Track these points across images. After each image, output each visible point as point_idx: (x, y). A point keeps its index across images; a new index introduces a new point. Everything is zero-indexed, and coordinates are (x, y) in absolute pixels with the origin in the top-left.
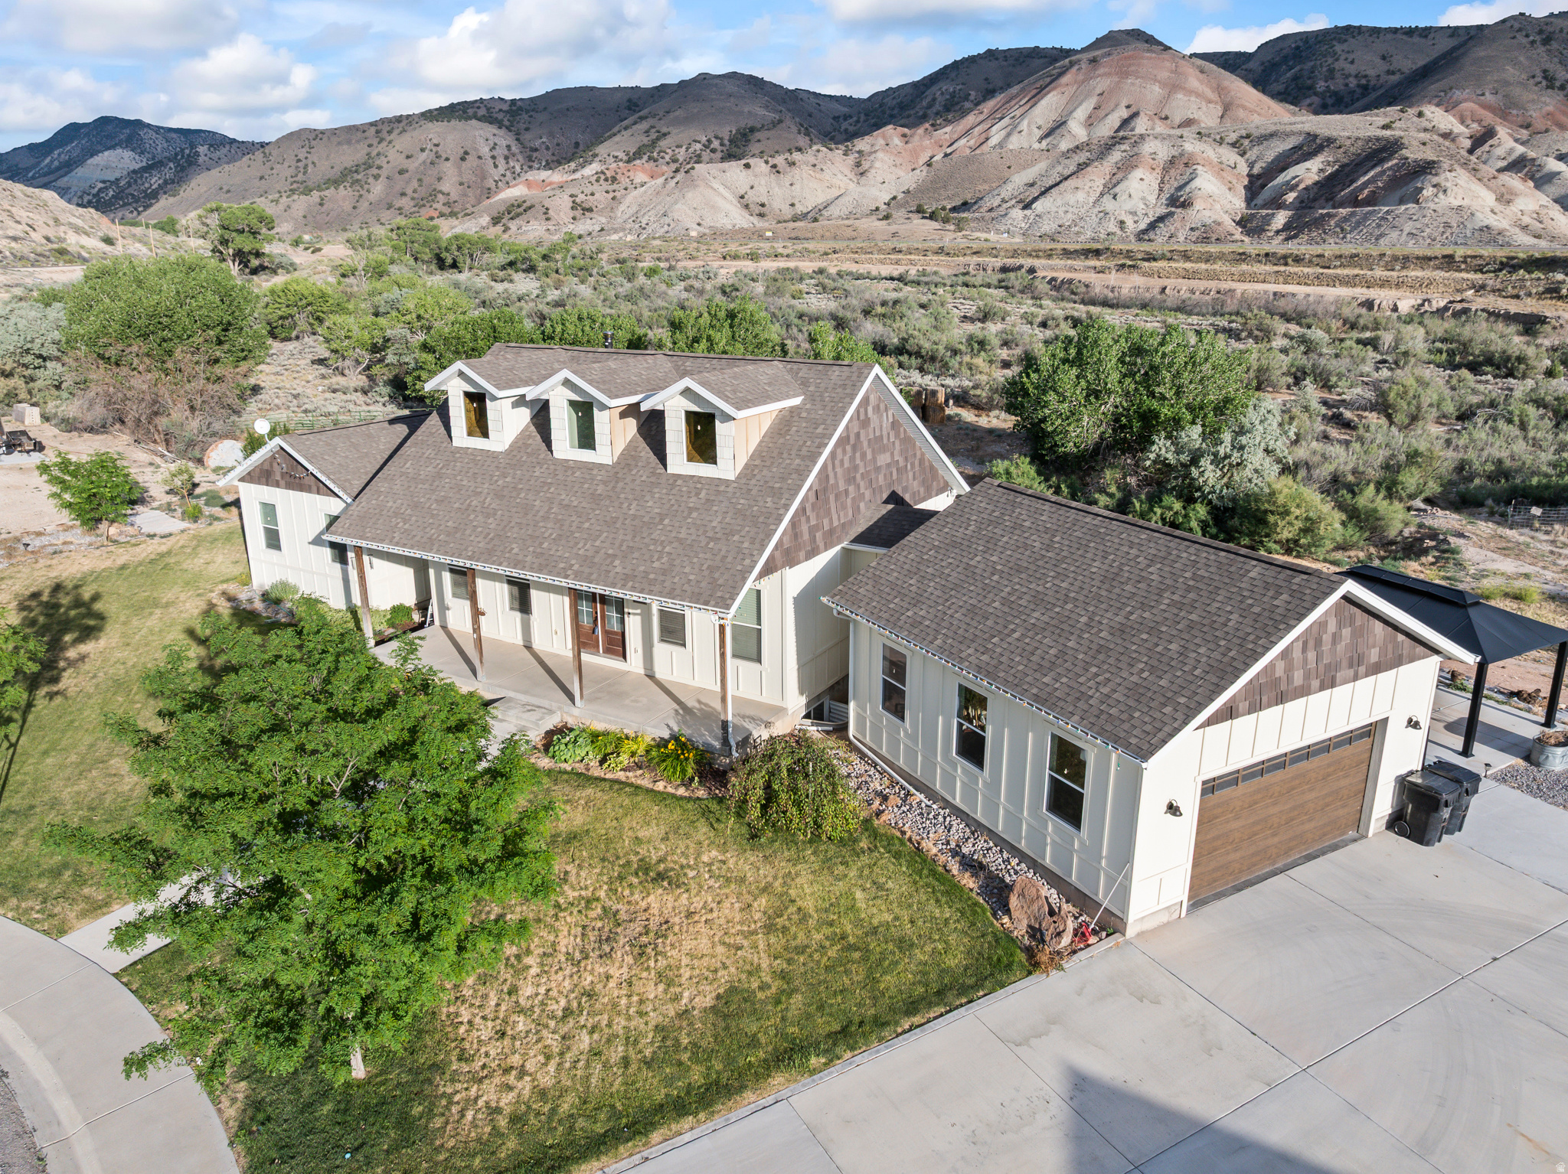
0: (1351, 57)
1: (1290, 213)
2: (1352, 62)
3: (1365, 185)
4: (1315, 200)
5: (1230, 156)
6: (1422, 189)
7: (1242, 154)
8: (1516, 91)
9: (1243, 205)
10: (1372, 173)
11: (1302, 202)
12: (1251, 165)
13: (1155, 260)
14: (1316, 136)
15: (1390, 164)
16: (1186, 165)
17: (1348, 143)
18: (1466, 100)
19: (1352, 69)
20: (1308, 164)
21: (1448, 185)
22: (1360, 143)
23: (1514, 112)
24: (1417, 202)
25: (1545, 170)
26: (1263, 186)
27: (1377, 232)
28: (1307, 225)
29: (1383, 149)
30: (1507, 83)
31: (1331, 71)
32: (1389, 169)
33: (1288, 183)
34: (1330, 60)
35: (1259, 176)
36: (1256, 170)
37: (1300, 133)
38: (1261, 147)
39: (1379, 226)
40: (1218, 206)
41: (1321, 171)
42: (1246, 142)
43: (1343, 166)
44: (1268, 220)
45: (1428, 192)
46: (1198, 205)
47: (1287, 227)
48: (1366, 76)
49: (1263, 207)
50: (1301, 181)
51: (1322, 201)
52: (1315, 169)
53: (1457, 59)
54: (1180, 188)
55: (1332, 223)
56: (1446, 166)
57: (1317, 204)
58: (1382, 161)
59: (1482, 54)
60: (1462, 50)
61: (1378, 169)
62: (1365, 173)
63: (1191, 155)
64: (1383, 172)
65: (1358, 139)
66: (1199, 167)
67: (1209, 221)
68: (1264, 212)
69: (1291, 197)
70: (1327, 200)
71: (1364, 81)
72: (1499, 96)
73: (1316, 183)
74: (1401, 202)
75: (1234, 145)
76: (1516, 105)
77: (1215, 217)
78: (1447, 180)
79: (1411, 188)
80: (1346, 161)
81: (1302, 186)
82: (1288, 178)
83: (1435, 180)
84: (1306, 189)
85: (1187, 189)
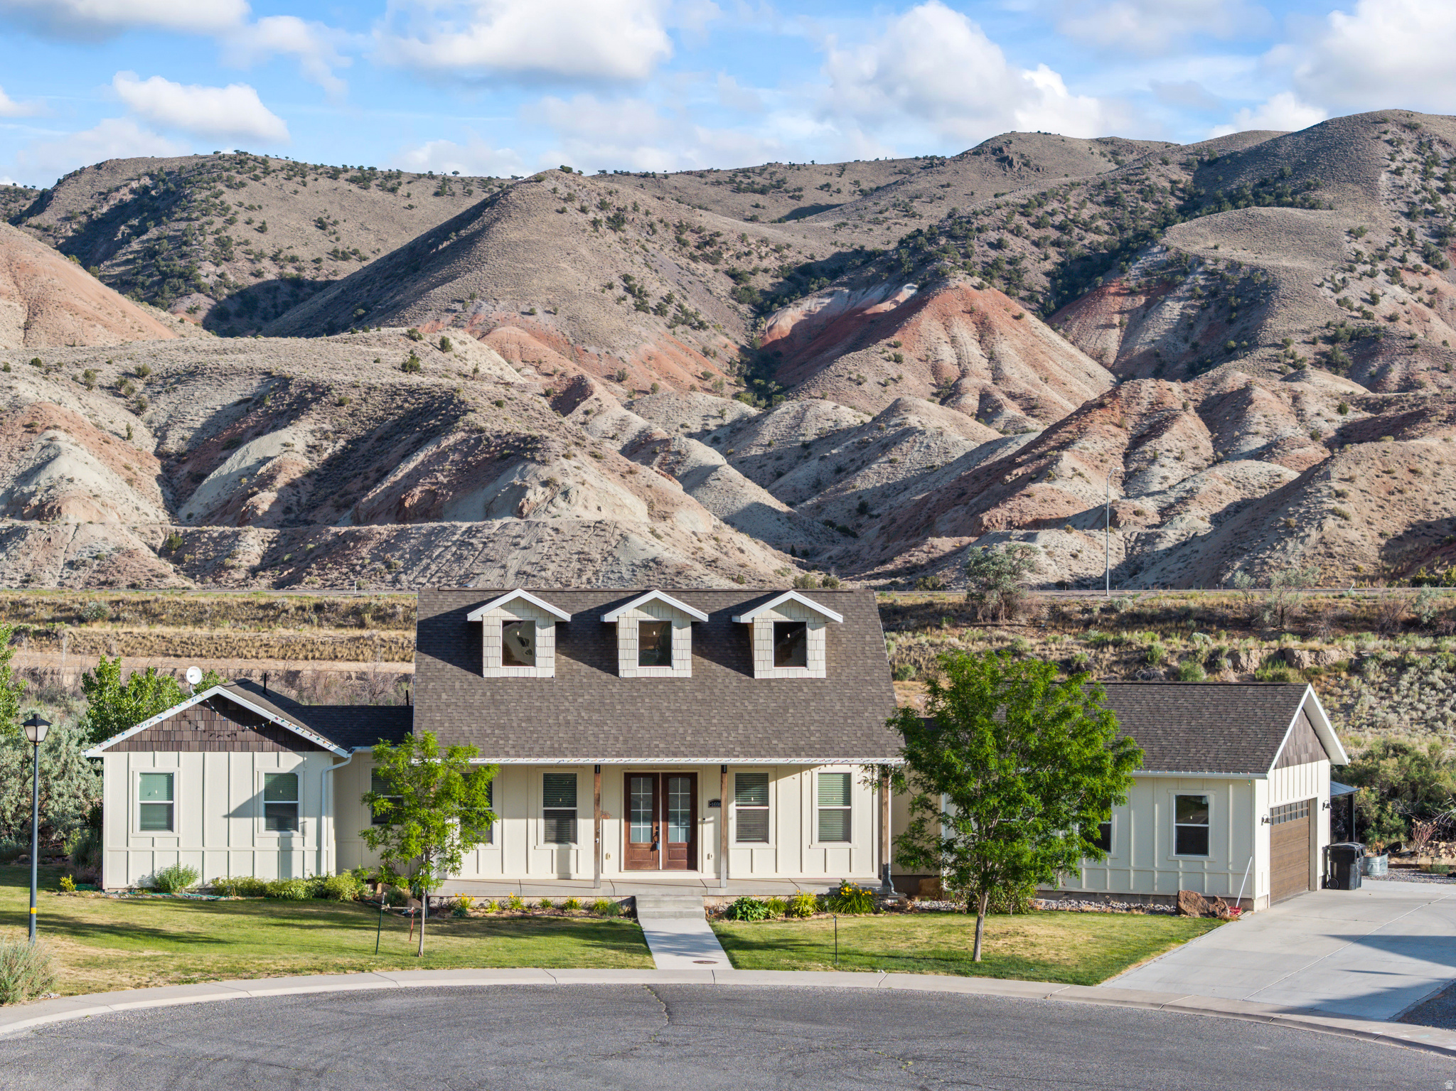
0: (258, 218)
1: (271, 533)
2: (262, 229)
3: (413, 479)
4: (313, 507)
5: (115, 414)
6: (522, 490)
7: (138, 410)
8: (589, 311)
9: (164, 516)
10: (420, 457)
11: (288, 510)
12: (161, 434)
13: (82, 620)
14: (285, 382)
15: (452, 439)
16: (30, 428)
17: (354, 395)
18: (505, 321)
19: (263, 243)
20: (285, 435)
21: (570, 482)
22: (378, 398)
23: (593, 350)
24: (519, 513)
25: (690, 463)
26: (198, 478)
27: (458, 571)
28: (312, 557)
29: (426, 411)
30: (570, 296)
31: (223, 244)
32: (454, 449)
33: (250, 472)
34: (219, 222)
35: (180, 458)
36: (173, 444)
37: (251, 372)
38: (174, 397)
39: (459, 559)
40: (112, 518)
41: (312, 449)
42: (139, 385)
43: (355, 442)
44: (227, 547)
45: (536, 495)
46: (74, 513)
47: (270, 561)
48: (293, 259)
49: (209, 518)
50: (279, 469)
51: (327, 509)
52: (300, 446)
53: (471, 241)
54: (26, 477)
55: (364, 552)
56: (557, 445)
57: (318, 515)
58: (432, 435)
59: (514, 236)
60: (475, 226)
61: (431, 449)
62: (406, 456)
63: (37, 409)
64: (442, 456)
65: (371, 388)
66: (60, 434)
67: (106, 549)
68: (216, 530)
69: (264, 500)
70: (339, 508)
71: (290, 271)
72: (561, 317)
73: (309, 474)
74: (489, 512)
75: (114, 390)
76: (592, 337)
77: (115, 540)
78: (564, 472)
79: (501, 487)
80: (358, 431)
81: (281, 481)
82: (250, 461)
83: (544, 473)
84: (293, 485)
85: (43, 479)
